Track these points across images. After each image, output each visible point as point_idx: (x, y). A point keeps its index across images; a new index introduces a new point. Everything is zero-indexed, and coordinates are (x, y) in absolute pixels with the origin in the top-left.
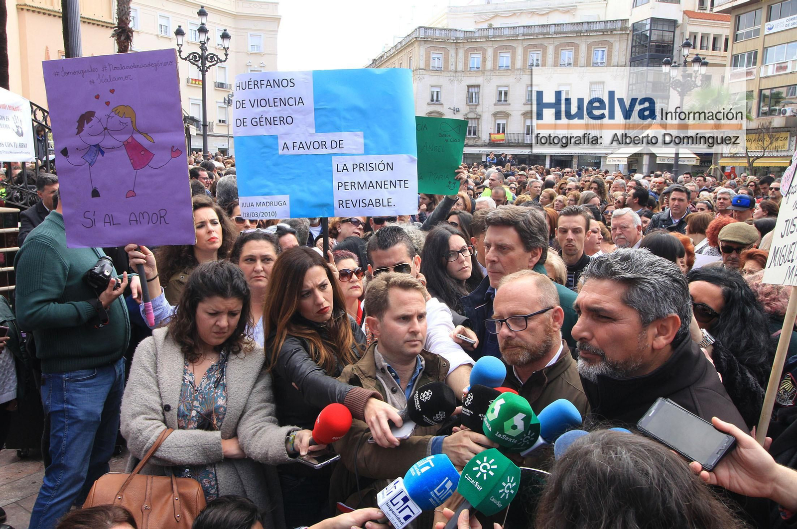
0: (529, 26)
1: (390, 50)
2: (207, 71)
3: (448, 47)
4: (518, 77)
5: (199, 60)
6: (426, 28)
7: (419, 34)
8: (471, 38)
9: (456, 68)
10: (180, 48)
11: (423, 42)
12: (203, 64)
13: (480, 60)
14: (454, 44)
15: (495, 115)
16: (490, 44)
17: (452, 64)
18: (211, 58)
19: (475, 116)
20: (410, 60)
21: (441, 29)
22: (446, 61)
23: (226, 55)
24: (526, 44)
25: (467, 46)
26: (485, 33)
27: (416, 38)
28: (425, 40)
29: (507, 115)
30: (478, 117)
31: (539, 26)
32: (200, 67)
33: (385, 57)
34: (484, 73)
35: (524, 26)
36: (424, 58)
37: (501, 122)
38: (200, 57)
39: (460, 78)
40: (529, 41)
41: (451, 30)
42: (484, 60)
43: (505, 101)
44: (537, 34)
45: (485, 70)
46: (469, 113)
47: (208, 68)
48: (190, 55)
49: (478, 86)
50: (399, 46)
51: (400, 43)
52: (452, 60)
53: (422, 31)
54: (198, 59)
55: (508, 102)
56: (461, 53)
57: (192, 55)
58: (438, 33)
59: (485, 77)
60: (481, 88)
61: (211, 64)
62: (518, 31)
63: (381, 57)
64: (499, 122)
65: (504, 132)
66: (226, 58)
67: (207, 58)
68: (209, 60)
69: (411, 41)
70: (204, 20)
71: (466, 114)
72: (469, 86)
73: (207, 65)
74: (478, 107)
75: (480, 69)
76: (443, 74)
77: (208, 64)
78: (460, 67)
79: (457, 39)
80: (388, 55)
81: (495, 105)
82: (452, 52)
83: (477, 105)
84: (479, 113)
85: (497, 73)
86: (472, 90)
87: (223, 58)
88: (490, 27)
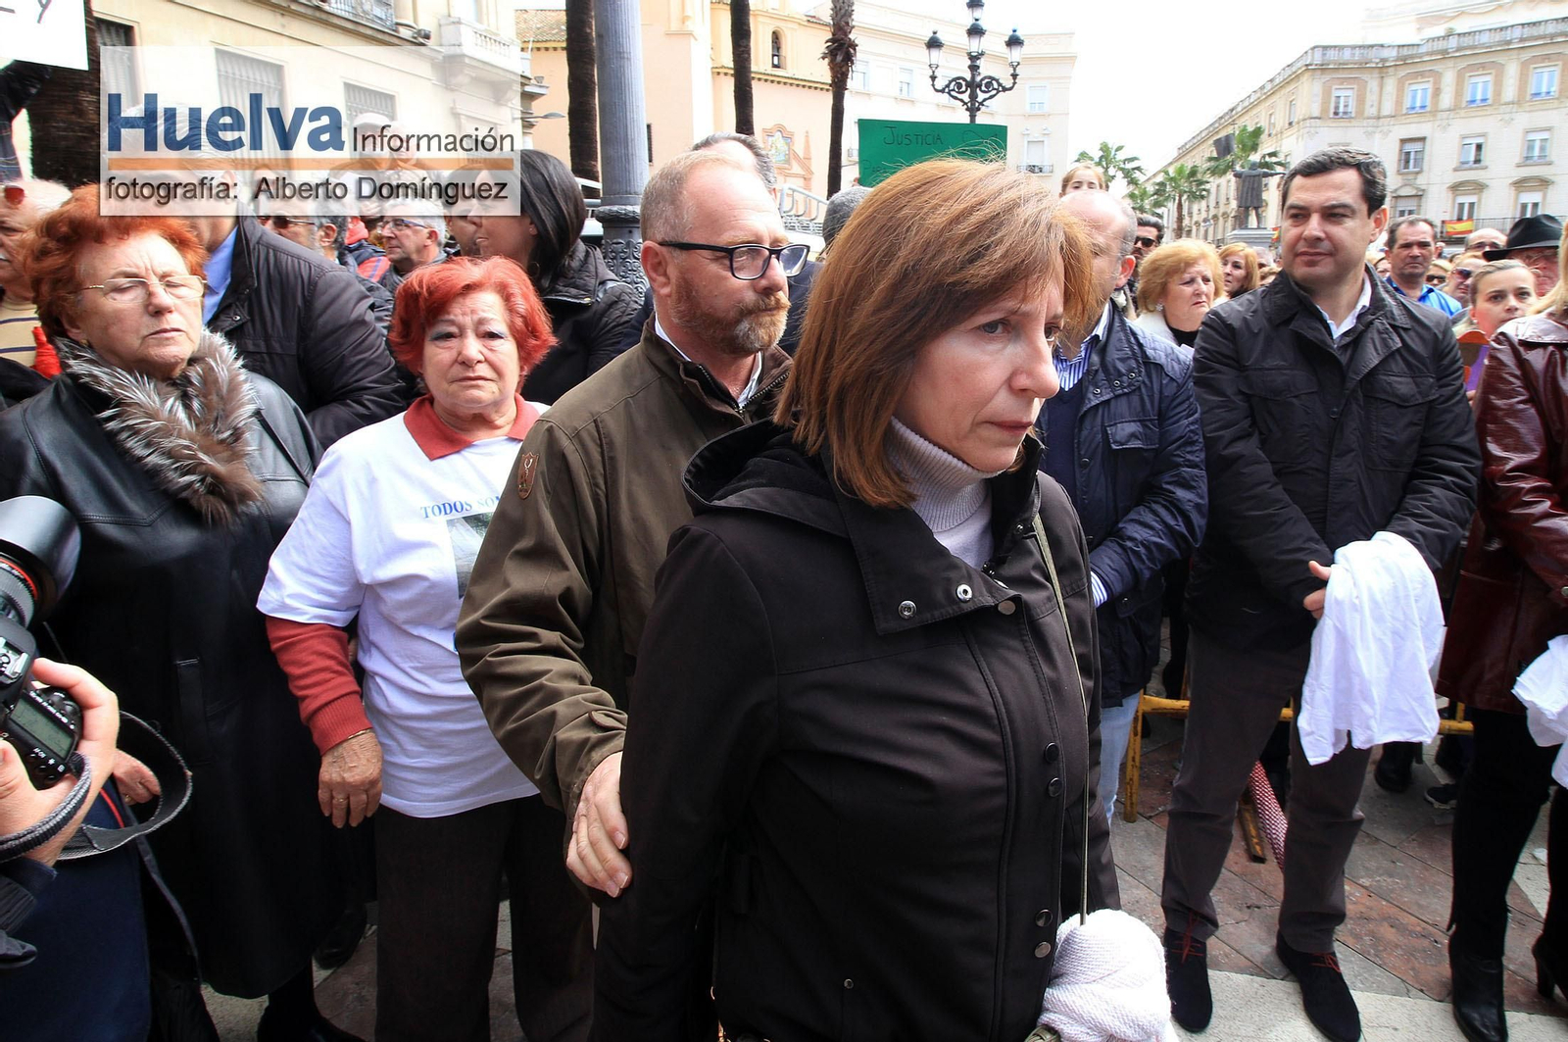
0: (1534, 24)
1: (1249, 97)
2: (978, 109)
3: (1365, 76)
4: (1507, 117)
5: (967, 90)
6: (1325, 48)
7: (1313, 59)
8: (1412, 57)
9: (1379, 110)
10: (934, 72)
11: (1319, 72)
12: (973, 97)
13: (1430, 92)
14: (1377, 71)
15: (1455, 188)
16: (1450, 63)
17: (1372, 106)
18: (988, 85)
19: (1414, 192)
20: (1291, 105)
21: (1354, 47)
22: (1361, 100)
23: (1014, 76)
24: (1526, 55)
25: (1402, 73)
26: (1441, 45)
27: (1307, 65)
28: (1323, 69)
29: (1479, 187)
30: (1420, 193)
31: (1556, 20)
32: (965, 104)
33: (1239, 109)
34: (1435, 116)
35: (1523, 25)
36: (1319, 99)
37: (1466, 200)
38: (967, 86)
39: (1385, 129)
40: (1533, 49)
41: (1372, 46)
42: (1437, 92)
43: (1477, 161)
44: (1552, 36)
45: (1436, 111)
46: (1401, 187)
47: (981, 104)
48: (950, 82)
49: (1423, 139)
50: (1269, 86)
51: (1271, 81)
52: (1371, 98)
53: (1318, 54)
54: (964, 89)
55: (1482, 164)
56: (1391, 84)
57: (954, 83)
58: (1347, 55)
59: (1437, 123)
60: (1428, 141)
61: (987, 95)
62: (1508, 35)
63: (1232, 110)
64: (1461, 199)
65: (1470, 217)
66: (1015, 83)
67: (980, 86)
68: (983, 88)
69: (1295, 72)
70: (978, 13)
71: (1396, 190)
72: (1403, 141)
73: (980, 99)
74: (1420, 176)
75: (1428, 109)
76: (1354, 123)
77: (981, 96)
78: (1388, 108)
79: (1383, 60)
80: (1246, 103)
81: (1455, 170)
82: (1373, 84)
83: (1417, 173)
84: (1423, 187)
85: (1462, 113)
86: (1409, 147)
87: (1007, 82)
88: (1450, 34)
